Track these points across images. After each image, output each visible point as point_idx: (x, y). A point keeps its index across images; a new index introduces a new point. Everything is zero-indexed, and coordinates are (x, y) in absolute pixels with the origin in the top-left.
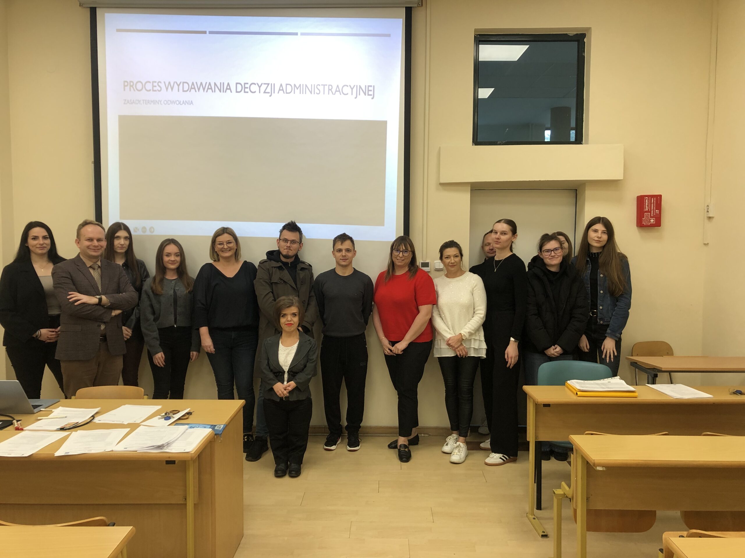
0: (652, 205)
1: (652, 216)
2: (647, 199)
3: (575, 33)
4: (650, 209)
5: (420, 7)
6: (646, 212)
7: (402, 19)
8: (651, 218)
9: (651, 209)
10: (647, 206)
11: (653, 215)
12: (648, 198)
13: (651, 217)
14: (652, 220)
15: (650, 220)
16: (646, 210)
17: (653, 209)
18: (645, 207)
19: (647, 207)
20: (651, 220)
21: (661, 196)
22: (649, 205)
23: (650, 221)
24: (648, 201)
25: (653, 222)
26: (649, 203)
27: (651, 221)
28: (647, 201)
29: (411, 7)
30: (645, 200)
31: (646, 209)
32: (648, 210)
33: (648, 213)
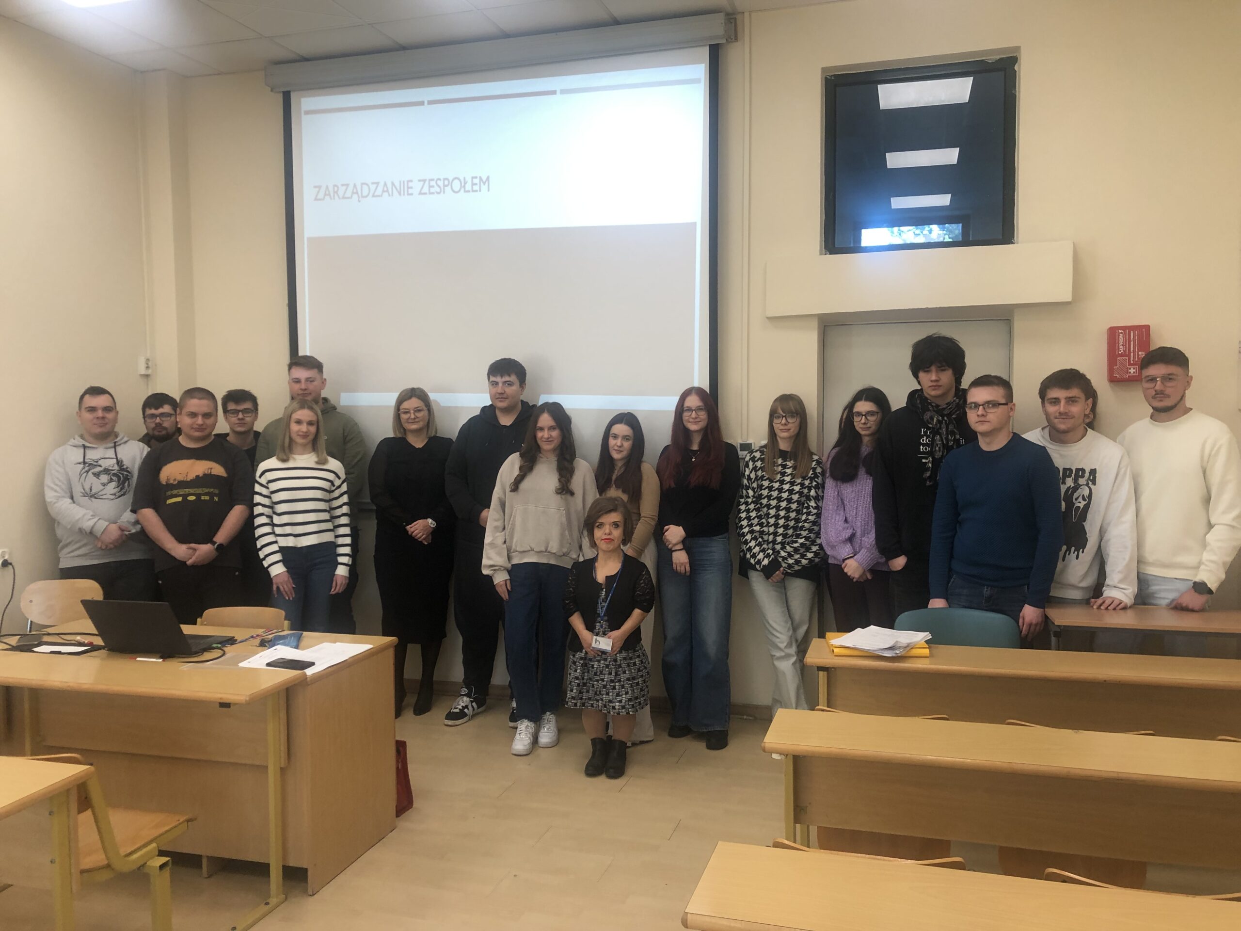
0: (1132, 343)
1: (1132, 362)
2: (1122, 333)
3: (998, 57)
4: (1127, 350)
5: (731, 42)
6: (1121, 355)
7: (704, 65)
8: (1130, 367)
9: (1129, 349)
10: (1122, 345)
11: (1133, 360)
12: (1123, 331)
13: (1130, 364)
14: (1132, 369)
15: (1127, 369)
16: (1120, 353)
17: (1134, 350)
18: (1119, 348)
19: (1121, 347)
20: (1130, 369)
21: (1147, 327)
22: (1126, 344)
23: (1127, 371)
24: (1123, 336)
25: (1134, 372)
26: (1126, 338)
27: (1130, 371)
28: (1121, 336)
29: (718, 44)
30: (1119, 335)
31: (1120, 351)
32: (1125, 351)
33: (1124, 358)
